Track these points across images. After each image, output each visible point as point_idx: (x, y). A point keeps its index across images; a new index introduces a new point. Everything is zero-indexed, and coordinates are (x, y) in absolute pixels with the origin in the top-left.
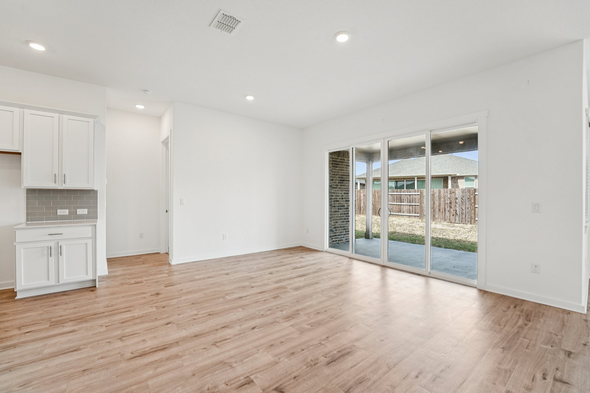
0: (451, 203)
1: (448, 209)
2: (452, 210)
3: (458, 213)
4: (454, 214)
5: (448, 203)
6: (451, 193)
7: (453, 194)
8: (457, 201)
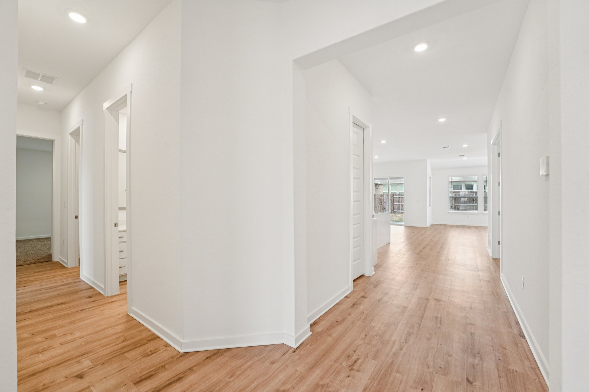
0: (381, 202)
1: (380, 205)
2: (382, 206)
3: (385, 208)
4: (383, 208)
5: (379, 202)
6: (381, 197)
7: (382, 197)
8: (385, 201)
